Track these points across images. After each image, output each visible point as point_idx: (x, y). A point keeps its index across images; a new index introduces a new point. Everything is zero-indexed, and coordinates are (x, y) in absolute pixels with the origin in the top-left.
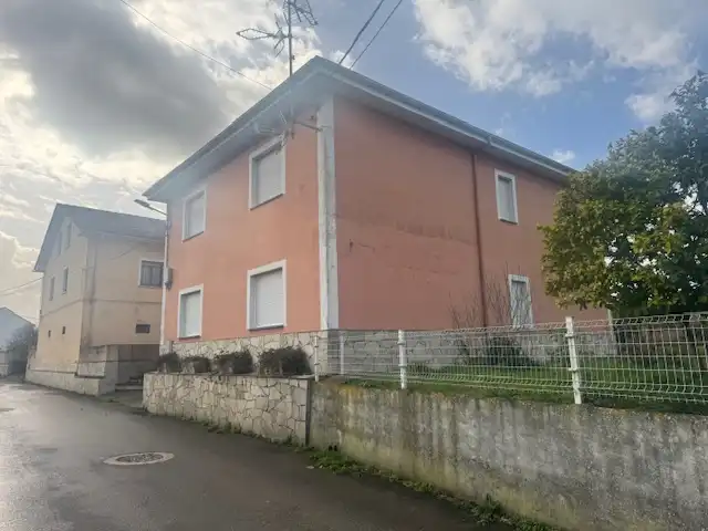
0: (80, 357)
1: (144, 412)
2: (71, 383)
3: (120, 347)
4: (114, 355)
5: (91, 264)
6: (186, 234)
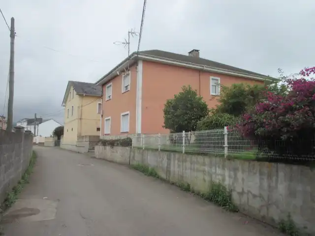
0: (78, 139)
1: (95, 158)
2: (75, 149)
3: (90, 136)
4: (88, 139)
5: (81, 105)
6: (107, 99)
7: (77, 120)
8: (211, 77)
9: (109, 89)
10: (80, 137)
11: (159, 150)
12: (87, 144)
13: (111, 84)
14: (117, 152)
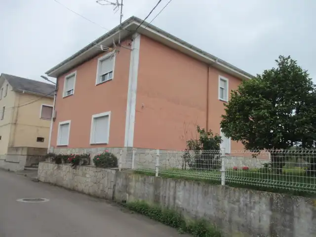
0: (9, 152)
1: (38, 181)
2: (3, 164)
3: (29, 148)
4: (25, 153)
5: (17, 105)
6: (64, 94)
7: (10, 125)
8: (220, 77)
9: (70, 80)
10: (13, 148)
11: (223, 183)
12: (23, 160)
13: (75, 72)
14: (84, 175)
